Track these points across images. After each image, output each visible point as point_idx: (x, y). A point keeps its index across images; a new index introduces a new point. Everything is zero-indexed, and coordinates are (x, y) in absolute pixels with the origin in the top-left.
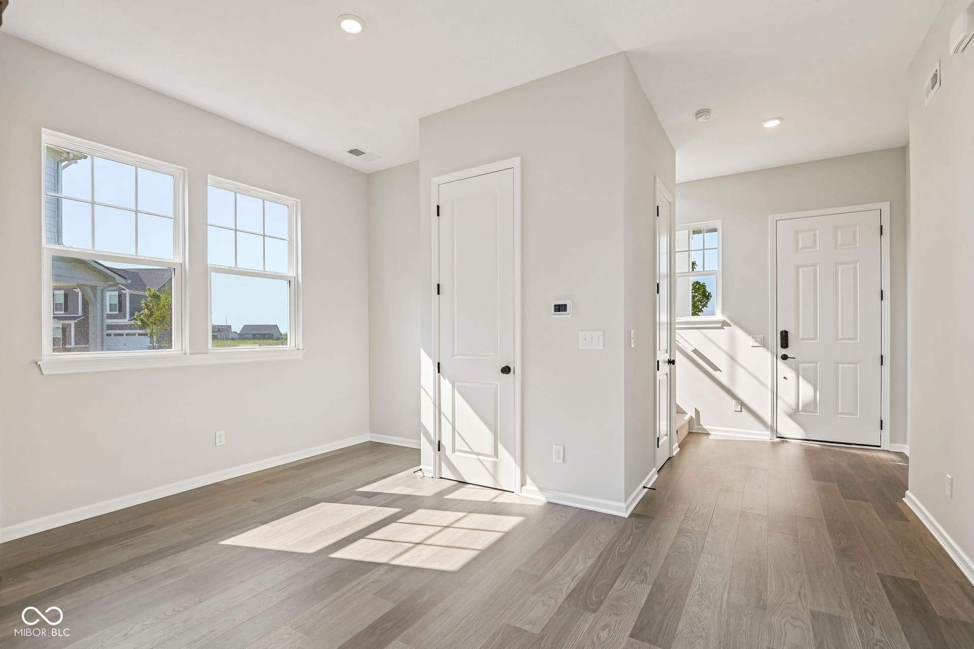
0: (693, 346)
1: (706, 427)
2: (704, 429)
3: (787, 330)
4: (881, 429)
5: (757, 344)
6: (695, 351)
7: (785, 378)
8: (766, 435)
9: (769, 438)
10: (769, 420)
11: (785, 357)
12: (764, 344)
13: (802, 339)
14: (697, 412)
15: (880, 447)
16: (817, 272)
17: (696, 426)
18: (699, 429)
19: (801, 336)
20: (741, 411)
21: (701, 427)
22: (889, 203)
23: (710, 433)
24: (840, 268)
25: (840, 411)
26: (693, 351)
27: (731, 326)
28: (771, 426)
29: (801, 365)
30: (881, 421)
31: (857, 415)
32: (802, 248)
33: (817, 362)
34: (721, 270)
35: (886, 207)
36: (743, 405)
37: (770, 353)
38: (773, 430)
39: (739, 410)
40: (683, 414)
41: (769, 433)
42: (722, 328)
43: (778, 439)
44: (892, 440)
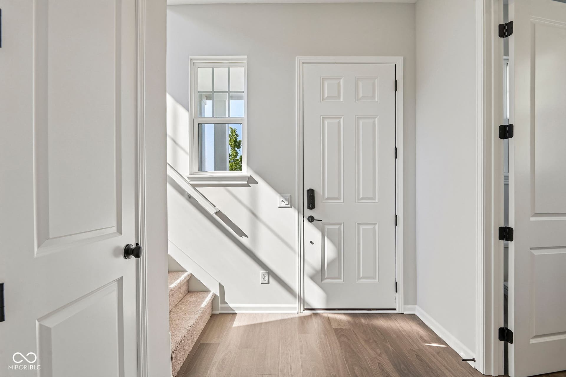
0: (217, 207)
1: (231, 305)
2: (231, 309)
3: (313, 189)
4: (397, 292)
5: (284, 205)
6: (219, 213)
7: (311, 242)
8: (294, 308)
9: (296, 312)
10: (296, 289)
11: (311, 219)
12: (291, 204)
13: (328, 199)
14: (221, 288)
15: (395, 309)
16: (340, 125)
17: (220, 305)
18: (223, 309)
19: (326, 196)
20: (269, 283)
21: (225, 305)
22: (402, 58)
23: (237, 312)
24: (361, 122)
25: (361, 276)
26: (217, 213)
27: (257, 183)
28: (299, 296)
29: (327, 227)
30: (396, 283)
31: (375, 279)
32: (328, 97)
33: (341, 224)
34: (246, 117)
35: (400, 61)
36: (270, 273)
37: (297, 211)
38: (302, 300)
39: (267, 282)
40: (206, 293)
41: (297, 305)
42: (247, 185)
43: (306, 311)
44: (406, 303)
